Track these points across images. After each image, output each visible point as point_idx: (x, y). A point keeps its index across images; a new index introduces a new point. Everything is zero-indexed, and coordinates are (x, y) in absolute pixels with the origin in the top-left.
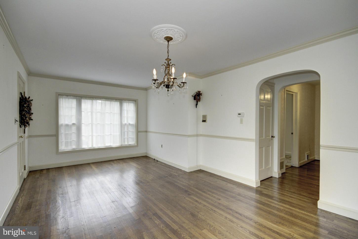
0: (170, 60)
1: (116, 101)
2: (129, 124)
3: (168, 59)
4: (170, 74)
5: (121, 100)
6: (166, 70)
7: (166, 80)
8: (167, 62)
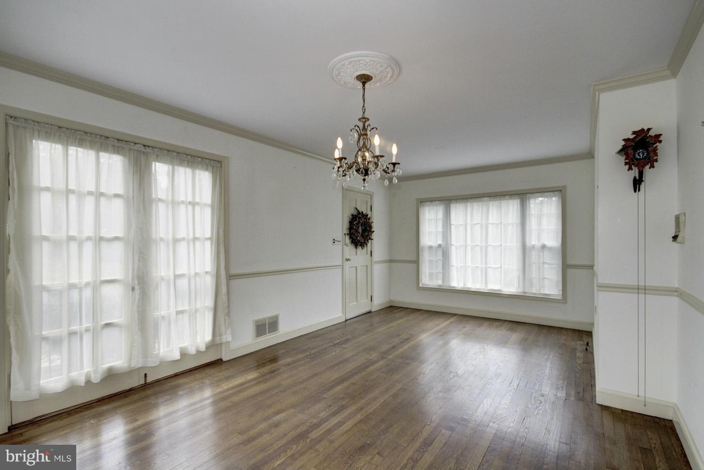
0: (368, 119)
1: (511, 199)
2: (544, 247)
3: (364, 119)
4: (368, 147)
5: (523, 195)
6: (359, 139)
7: (360, 160)
8: (361, 125)
